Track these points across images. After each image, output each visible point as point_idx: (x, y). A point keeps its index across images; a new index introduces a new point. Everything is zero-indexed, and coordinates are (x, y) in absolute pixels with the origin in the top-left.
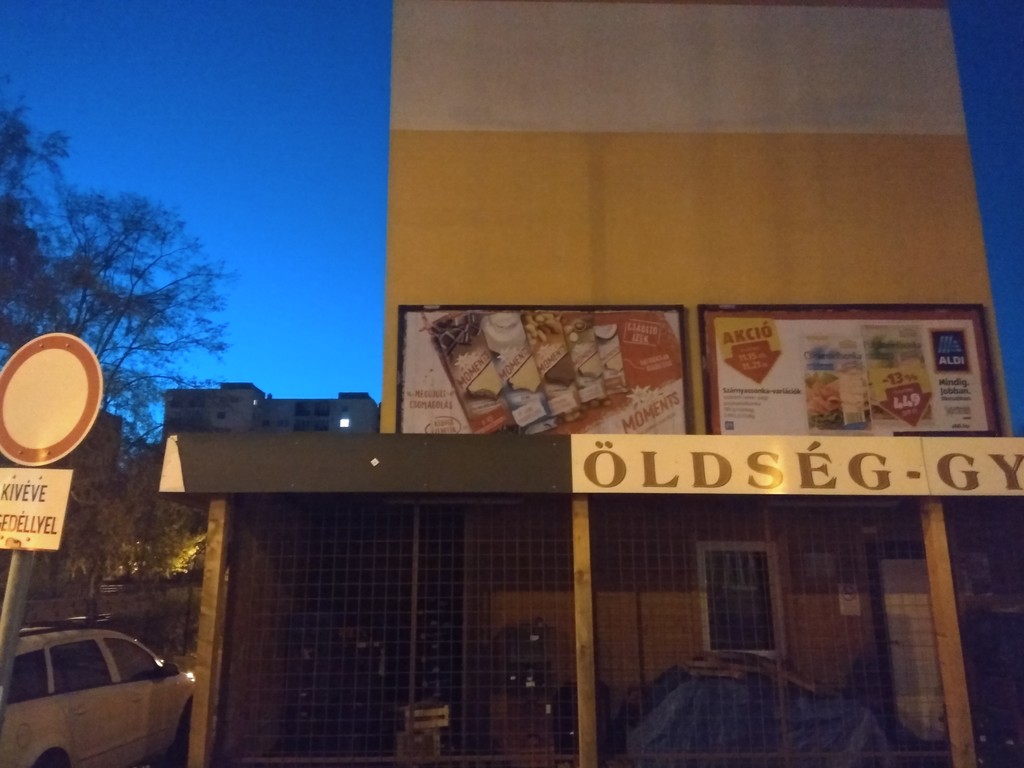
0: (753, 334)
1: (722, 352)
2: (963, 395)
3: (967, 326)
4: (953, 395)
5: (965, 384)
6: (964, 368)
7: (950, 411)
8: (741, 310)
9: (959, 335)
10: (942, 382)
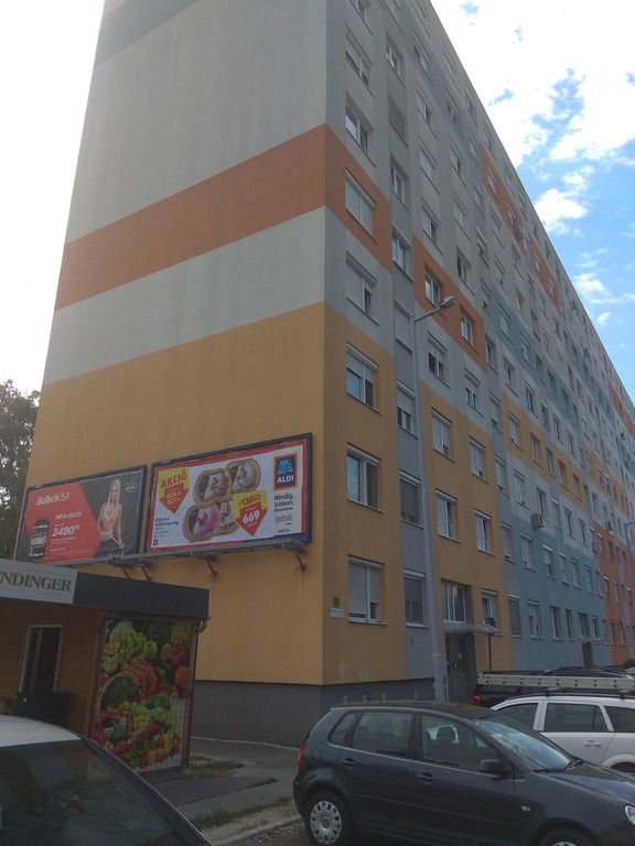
0: (177, 479)
1: (160, 493)
2: (290, 506)
3: (298, 450)
4: (282, 507)
5: (291, 497)
6: (293, 484)
7: (278, 520)
8: (173, 463)
9: (292, 459)
10: (276, 498)
